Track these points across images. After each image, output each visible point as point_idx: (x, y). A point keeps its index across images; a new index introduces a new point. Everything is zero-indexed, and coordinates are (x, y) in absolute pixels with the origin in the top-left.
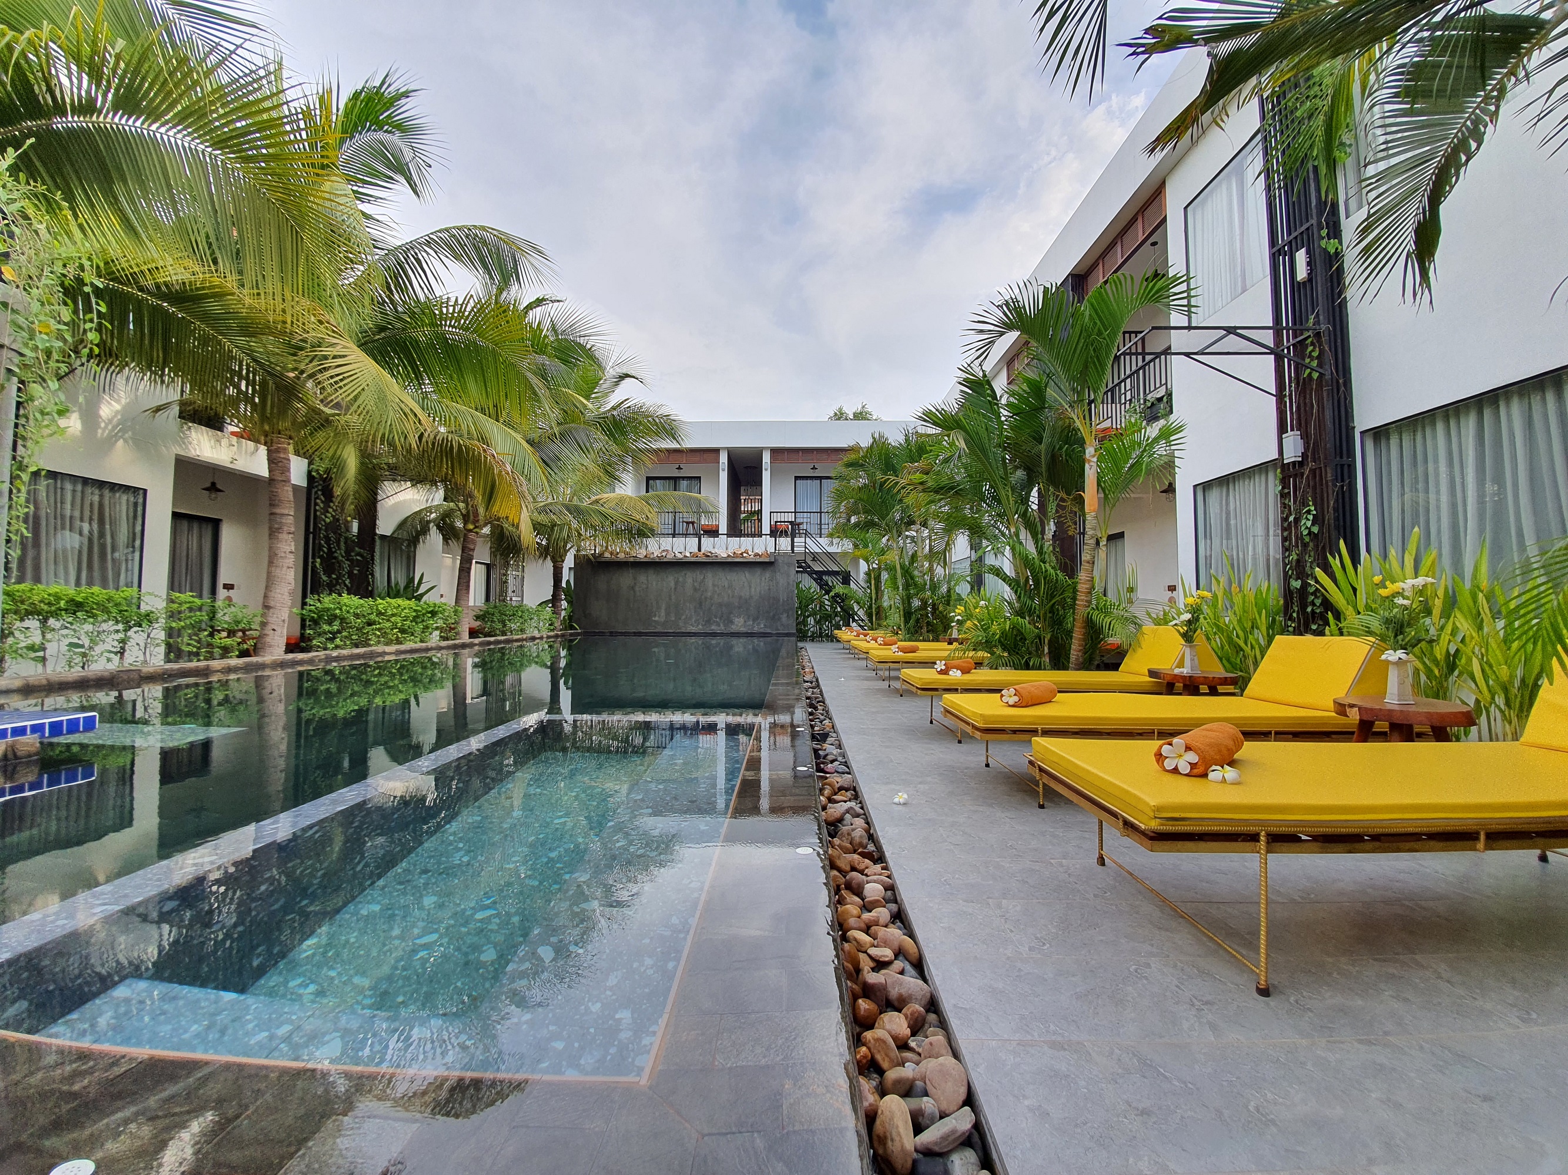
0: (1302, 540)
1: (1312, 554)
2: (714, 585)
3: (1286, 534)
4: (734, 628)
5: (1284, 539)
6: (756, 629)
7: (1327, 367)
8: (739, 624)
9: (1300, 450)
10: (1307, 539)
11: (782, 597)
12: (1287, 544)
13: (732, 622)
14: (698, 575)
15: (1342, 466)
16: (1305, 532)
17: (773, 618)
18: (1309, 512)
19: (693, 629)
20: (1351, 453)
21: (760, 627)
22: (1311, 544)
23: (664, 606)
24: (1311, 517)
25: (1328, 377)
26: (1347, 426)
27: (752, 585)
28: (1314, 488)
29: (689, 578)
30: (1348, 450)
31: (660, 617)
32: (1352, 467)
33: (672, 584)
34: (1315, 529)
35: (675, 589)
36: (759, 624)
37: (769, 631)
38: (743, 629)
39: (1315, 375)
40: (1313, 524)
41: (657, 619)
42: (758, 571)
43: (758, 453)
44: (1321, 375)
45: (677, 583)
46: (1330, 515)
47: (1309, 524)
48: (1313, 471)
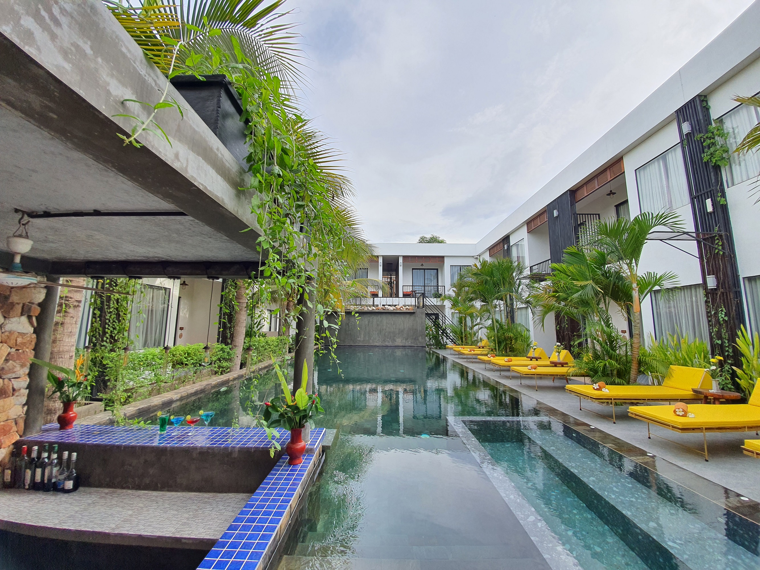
0: (719, 323)
1: (725, 329)
2: (387, 323)
3: (710, 319)
4: (396, 344)
5: (709, 321)
6: (407, 344)
7: (726, 249)
8: (399, 342)
9: (715, 284)
10: (722, 322)
11: (419, 328)
12: (711, 323)
13: (395, 341)
14: (379, 318)
15: (736, 292)
16: (721, 319)
17: (415, 339)
18: (722, 310)
19: (377, 344)
20: (739, 286)
21: (408, 343)
22: (724, 325)
23: (363, 333)
24: (724, 313)
25: (727, 254)
26: (737, 275)
27: (405, 323)
28: (724, 301)
29: (375, 319)
30: (738, 285)
31: (361, 338)
32: (740, 292)
33: (367, 323)
34: (726, 318)
35: (368, 325)
36: (408, 342)
37: (413, 345)
38: (401, 344)
39: (721, 253)
40: (725, 316)
41: (359, 339)
42: (408, 316)
43: (397, 258)
44: (724, 253)
45: (369, 322)
46: (733, 313)
47: (723, 316)
48: (722, 293)
